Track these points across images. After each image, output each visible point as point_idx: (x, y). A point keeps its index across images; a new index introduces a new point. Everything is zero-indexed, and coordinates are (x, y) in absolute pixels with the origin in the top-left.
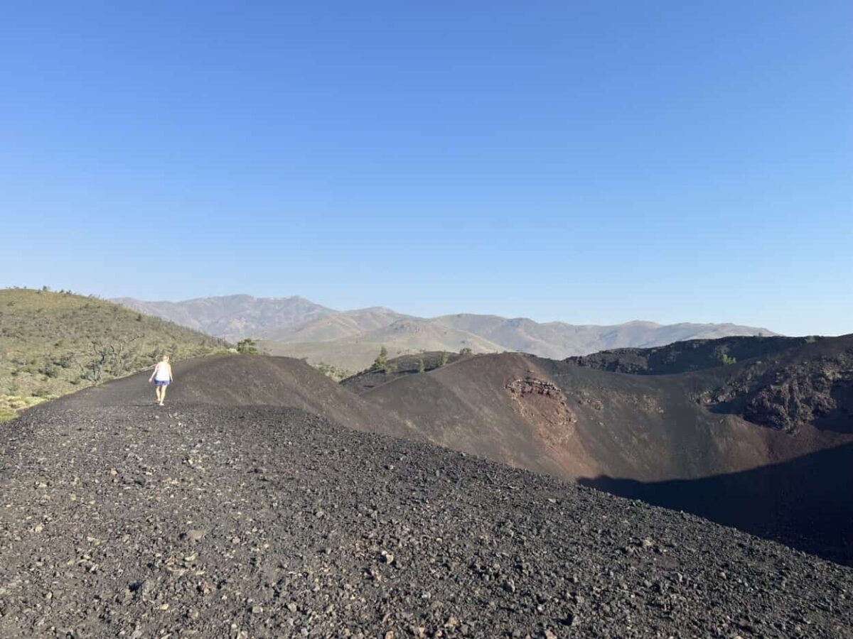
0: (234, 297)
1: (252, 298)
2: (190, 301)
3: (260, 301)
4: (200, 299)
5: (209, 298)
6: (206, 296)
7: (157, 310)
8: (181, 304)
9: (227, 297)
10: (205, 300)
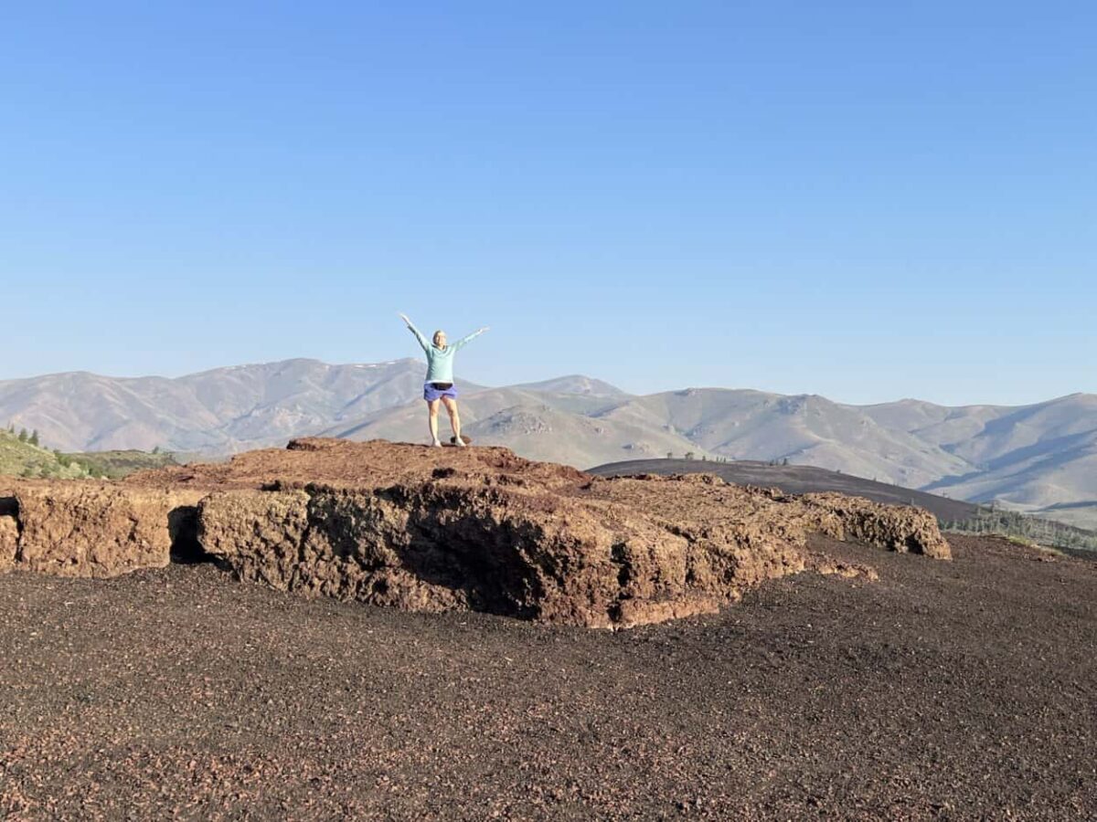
0: (288, 364)
1: (322, 365)
2: (200, 375)
3: (336, 371)
4: (219, 370)
5: (238, 368)
6: (231, 364)
7: (136, 395)
8: (184, 381)
9: (271, 365)
10: (230, 372)
